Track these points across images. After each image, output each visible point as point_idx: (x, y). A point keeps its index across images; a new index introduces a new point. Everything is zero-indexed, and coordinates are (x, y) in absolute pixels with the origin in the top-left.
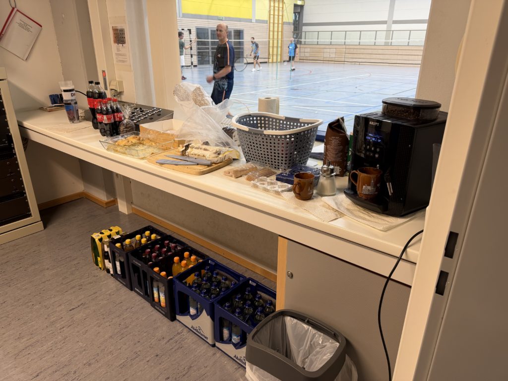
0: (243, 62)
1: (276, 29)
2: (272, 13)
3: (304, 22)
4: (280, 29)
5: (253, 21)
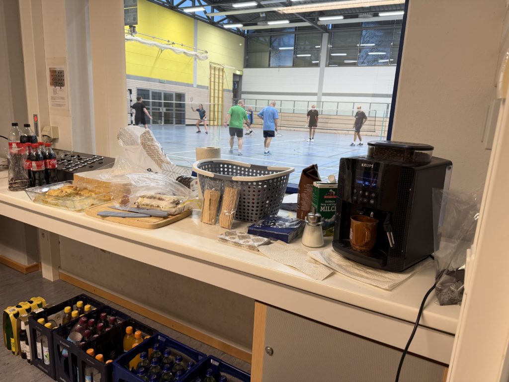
0: (184, 123)
1: (216, 95)
2: (212, 80)
3: (243, 90)
4: (220, 96)
5: (195, 86)
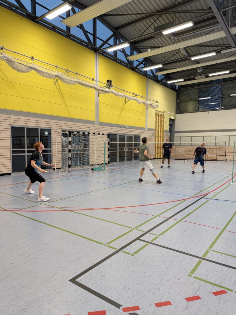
1: (159, 135)
3: (175, 131)
4: (162, 135)
5: (146, 129)
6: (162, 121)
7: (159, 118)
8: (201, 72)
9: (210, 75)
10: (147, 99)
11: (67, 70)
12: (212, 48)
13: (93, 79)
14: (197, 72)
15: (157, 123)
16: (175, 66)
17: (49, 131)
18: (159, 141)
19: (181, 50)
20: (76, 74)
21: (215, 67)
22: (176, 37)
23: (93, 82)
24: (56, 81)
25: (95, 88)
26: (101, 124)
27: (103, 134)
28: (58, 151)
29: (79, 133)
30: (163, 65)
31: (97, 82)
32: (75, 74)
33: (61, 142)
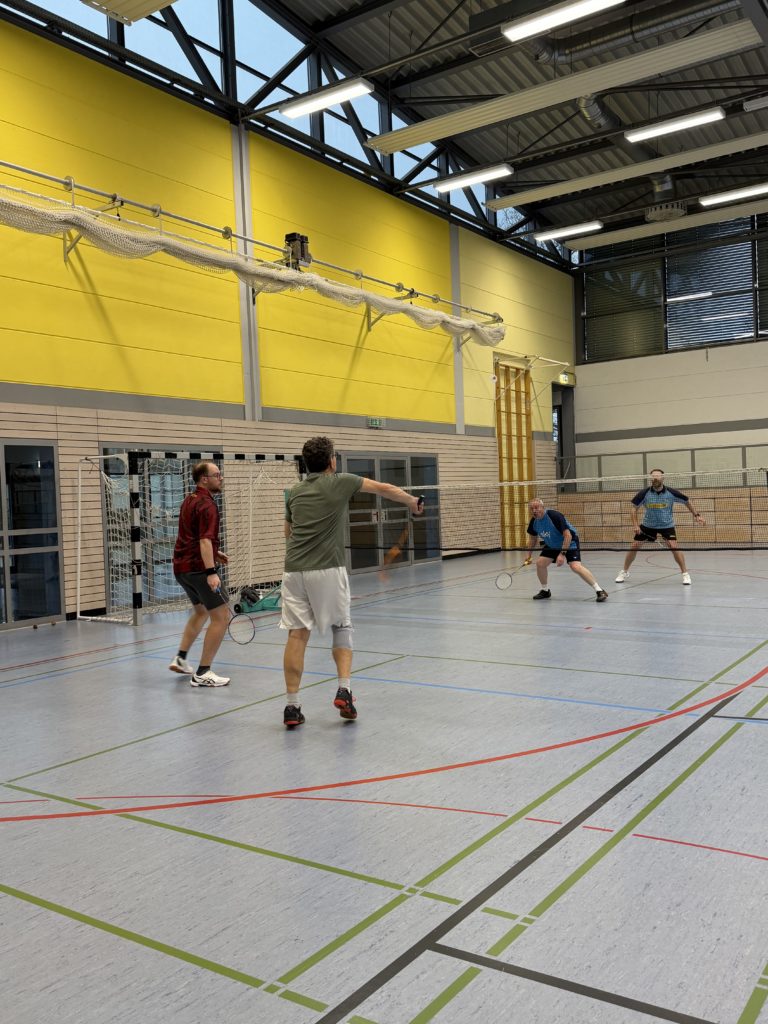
1: (515, 453)
2: (503, 408)
3: (579, 429)
4: (525, 453)
5: (460, 430)
6: (523, 396)
7: (507, 381)
8: (667, 192)
9: (706, 202)
10: (457, 308)
11: (114, 198)
12: (705, 96)
13: (227, 233)
14: (652, 192)
15: (503, 404)
16: (563, 173)
17: (47, 453)
18: (516, 475)
19: (582, 104)
20: (154, 211)
21: (724, 171)
22: (560, 55)
23: (225, 243)
24: (68, 243)
25: (239, 270)
26: (271, 415)
27: (280, 457)
28: (87, 536)
29: (175, 456)
30: (515, 167)
31: (245, 245)
32: (150, 213)
33: (99, 498)
